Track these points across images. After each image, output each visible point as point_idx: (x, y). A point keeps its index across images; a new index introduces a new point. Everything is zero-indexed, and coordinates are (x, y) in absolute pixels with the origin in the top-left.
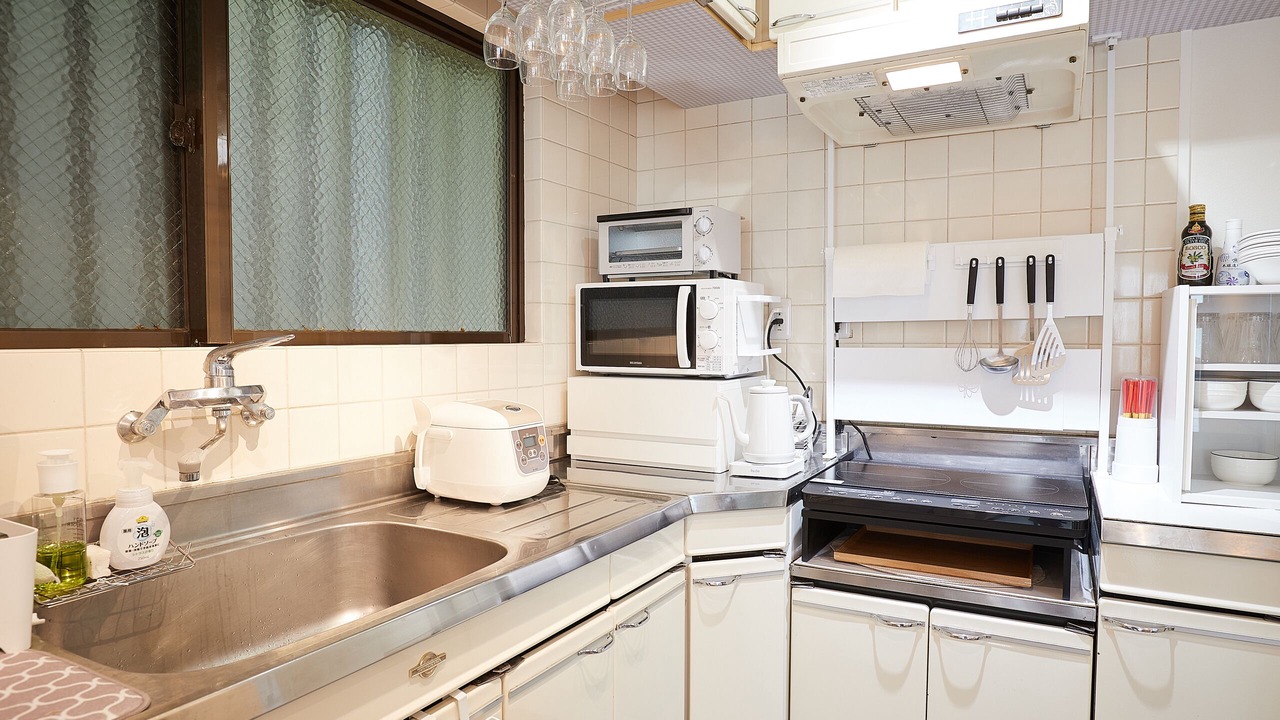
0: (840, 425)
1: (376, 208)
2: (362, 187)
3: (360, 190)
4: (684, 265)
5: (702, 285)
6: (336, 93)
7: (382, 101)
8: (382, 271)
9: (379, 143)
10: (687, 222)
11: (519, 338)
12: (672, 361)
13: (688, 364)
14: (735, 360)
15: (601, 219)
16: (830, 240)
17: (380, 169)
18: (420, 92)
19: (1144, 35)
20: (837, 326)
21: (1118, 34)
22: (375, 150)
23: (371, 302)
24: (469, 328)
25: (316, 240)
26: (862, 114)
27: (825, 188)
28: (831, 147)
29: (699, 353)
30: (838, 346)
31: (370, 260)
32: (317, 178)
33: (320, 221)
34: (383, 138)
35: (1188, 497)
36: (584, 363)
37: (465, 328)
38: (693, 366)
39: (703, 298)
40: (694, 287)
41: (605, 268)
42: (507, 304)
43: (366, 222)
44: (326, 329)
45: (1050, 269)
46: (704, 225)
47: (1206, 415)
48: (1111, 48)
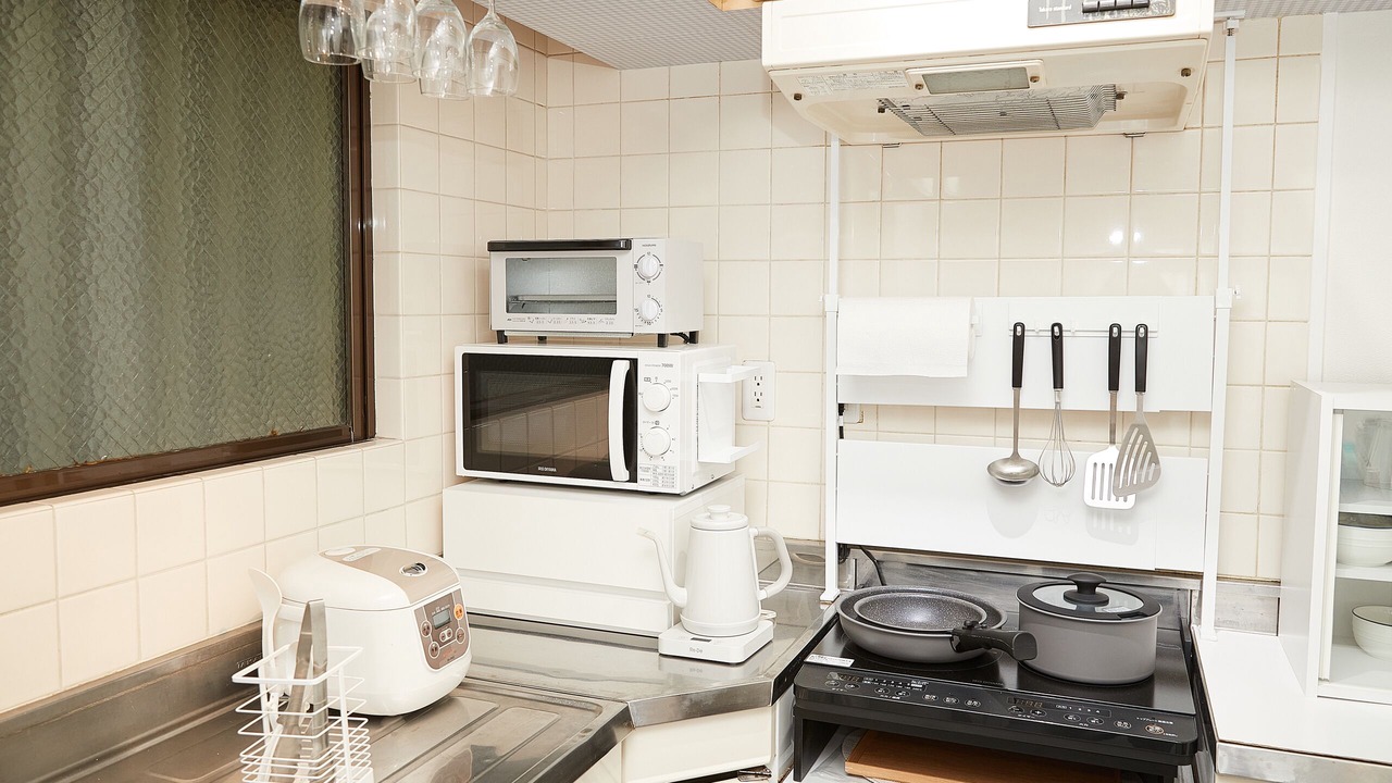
0: (844, 550)
1: (121, 259)
2: (94, 228)
3: (91, 233)
4: (620, 323)
5: (648, 358)
6: (45, 76)
7: (128, 82)
8: (135, 359)
9: (124, 153)
10: (623, 260)
11: (366, 433)
12: (602, 470)
13: (626, 475)
14: (694, 468)
15: (494, 247)
16: (833, 284)
17: (126, 195)
18: (195, 62)
19: (1275, 16)
20: (841, 408)
21: (1241, 13)
22: (117, 165)
23: (115, 413)
24: (284, 427)
25: (13, 326)
26: (881, 110)
27: (826, 203)
28: (835, 145)
29: (642, 460)
30: (842, 437)
31: (113, 347)
32: (13, 223)
33: (20, 293)
34: (131, 143)
35: (1326, 689)
36: (467, 466)
37: (277, 429)
38: (633, 479)
39: (647, 379)
40: (634, 362)
41: (501, 320)
42: (346, 382)
43: (103, 284)
44: (35, 469)
45: (1142, 345)
46: (650, 267)
47: (1351, 573)
48: (1230, 32)
